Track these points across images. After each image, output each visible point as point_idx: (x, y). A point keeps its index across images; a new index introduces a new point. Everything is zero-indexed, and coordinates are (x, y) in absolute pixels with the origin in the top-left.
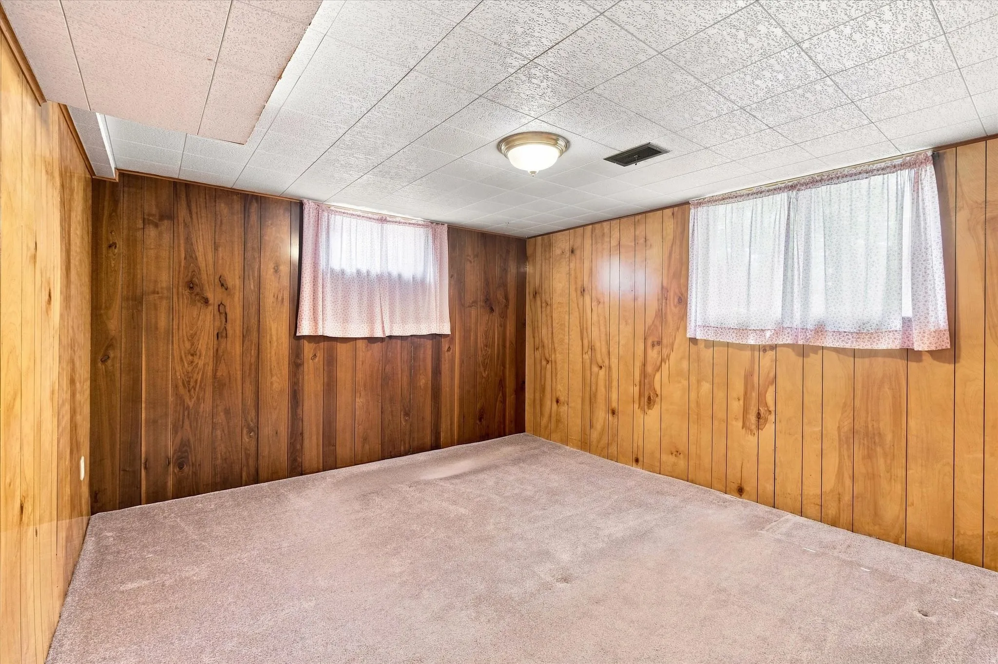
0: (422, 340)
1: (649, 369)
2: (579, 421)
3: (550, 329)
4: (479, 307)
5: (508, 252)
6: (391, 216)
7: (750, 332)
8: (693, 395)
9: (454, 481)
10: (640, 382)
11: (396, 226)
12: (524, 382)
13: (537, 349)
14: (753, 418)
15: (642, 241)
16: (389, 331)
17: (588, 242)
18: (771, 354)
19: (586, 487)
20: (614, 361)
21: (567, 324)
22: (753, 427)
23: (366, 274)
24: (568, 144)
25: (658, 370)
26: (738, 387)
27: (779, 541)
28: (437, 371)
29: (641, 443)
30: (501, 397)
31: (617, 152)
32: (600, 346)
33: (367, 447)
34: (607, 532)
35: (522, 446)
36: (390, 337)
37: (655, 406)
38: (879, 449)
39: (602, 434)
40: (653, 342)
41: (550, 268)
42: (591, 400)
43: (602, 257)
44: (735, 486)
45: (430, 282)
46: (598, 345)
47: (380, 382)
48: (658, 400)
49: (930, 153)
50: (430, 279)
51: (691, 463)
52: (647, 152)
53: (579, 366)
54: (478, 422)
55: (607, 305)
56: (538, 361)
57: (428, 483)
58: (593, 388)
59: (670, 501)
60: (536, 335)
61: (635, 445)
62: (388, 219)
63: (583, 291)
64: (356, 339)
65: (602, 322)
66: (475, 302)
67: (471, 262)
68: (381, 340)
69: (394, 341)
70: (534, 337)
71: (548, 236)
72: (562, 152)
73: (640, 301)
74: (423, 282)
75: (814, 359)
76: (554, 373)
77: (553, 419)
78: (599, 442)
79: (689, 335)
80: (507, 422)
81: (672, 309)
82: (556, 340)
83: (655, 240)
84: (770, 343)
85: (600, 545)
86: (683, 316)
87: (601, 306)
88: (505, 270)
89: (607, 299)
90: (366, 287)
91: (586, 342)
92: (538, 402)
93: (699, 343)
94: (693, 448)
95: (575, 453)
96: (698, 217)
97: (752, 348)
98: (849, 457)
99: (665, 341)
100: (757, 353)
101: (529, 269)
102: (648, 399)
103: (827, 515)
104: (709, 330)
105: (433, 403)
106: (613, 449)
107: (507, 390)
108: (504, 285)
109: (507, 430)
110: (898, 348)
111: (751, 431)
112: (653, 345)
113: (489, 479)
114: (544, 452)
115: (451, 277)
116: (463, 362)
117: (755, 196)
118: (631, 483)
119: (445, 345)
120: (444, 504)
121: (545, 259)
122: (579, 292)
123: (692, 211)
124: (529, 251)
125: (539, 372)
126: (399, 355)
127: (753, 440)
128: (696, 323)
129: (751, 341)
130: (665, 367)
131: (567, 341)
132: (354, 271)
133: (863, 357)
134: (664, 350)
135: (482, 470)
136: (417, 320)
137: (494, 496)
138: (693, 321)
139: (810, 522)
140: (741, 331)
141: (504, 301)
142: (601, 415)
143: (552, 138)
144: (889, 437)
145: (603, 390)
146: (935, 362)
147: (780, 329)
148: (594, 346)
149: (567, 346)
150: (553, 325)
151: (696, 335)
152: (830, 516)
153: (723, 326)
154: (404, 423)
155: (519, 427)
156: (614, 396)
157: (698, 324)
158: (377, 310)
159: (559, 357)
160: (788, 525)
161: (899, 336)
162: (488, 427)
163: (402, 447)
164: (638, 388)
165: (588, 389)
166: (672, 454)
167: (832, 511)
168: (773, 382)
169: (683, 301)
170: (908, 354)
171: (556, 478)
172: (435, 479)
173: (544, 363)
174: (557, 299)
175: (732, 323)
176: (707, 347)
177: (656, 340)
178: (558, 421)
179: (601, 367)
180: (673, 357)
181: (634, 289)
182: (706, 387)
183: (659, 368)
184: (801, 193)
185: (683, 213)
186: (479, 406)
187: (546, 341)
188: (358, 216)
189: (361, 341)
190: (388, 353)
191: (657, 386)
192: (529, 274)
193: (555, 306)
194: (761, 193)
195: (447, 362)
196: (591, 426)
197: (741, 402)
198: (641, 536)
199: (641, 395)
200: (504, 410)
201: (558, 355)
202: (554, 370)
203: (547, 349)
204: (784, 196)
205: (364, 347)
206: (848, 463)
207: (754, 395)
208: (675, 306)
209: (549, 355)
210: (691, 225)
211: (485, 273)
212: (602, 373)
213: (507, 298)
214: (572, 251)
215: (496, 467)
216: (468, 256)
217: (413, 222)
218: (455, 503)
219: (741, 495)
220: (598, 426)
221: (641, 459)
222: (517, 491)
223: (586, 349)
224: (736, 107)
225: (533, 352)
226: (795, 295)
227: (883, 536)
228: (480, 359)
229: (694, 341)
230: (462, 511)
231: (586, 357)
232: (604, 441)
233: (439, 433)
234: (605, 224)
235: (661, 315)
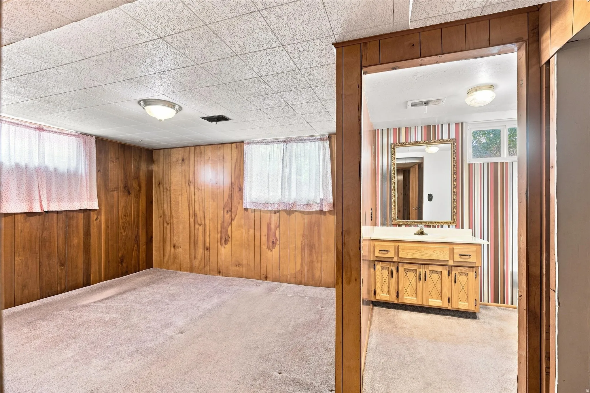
0: (75, 213)
1: (225, 225)
2: (187, 256)
3: (169, 205)
4: (119, 191)
5: (140, 157)
6: (46, 126)
7: (269, 205)
8: (246, 236)
9: (105, 302)
10: (221, 231)
11: (52, 134)
12: (152, 237)
13: (161, 216)
14: (271, 244)
15: (221, 158)
16: (46, 207)
17: (192, 156)
18: (277, 214)
19: (192, 290)
20: (207, 221)
21: (180, 202)
22: (271, 248)
23: (24, 167)
24: (181, 109)
25: (230, 225)
26: (265, 230)
27: (280, 294)
28: (87, 234)
29: (221, 264)
30: (136, 247)
31: (207, 116)
32: (199, 213)
33: (26, 292)
34: (203, 307)
35: (152, 275)
36: (47, 212)
37: (229, 243)
38: (314, 250)
39: (200, 262)
40: (227, 210)
41: (169, 169)
42: (194, 243)
43: (201, 164)
44: (263, 276)
45: (81, 173)
46: (198, 213)
47: (38, 244)
48: (230, 240)
49: (328, 136)
50: (82, 170)
51: (245, 269)
52: (222, 118)
53: (187, 226)
54: (120, 265)
55: (203, 191)
56: (161, 224)
57: (85, 306)
58: (196, 236)
59: (235, 288)
60: (160, 208)
61: (219, 265)
62: (45, 128)
63: (190, 183)
64: (15, 214)
65: (201, 201)
66: (117, 188)
67: (113, 162)
68: (39, 214)
69: (50, 214)
70: (159, 209)
71: (167, 149)
72: (177, 112)
73: (221, 189)
74: (76, 174)
75: (293, 216)
76: (172, 230)
77: (172, 257)
78: (199, 266)
79: (244, 207)
80: (141, 263)
81: (237, 194)
82: (173, 211)
83: (228, 158)
84: (277, 209)
85: (200, 314)
86: (241, 198)
87: (200, 192)
88: (138, 169)
89: (203, 188)
90: (24, 176)
91: (191, 212)
92: (161, 248)
93: (248, 210)
94: (246, 262)
95: (185, 274)
96: (248, 149)
97: (270, 211)
98: (305, 255)
99: (233, 210)
100: (272, 214)
101: (155, 168)
102: (225, 240)
103: (298, 281)
104: (252, 204)
105: (84, 256)
106: (207, 269)
107: (141, 242)
108: (137, 178)
109: (141, 267)
110: (319, 210)
111: (270, 249)
112: (227, 212)
113: (131, 296)
114: (166, 277)
115: (98, 171)
116: (108, 227)
117: (271, 143)
118: (216, 284)
119: (94, 216)
120: (99, 315)
121: (166, 163)
122: (187, 185)
123: (245, 146)
124: (155, 157)
125: (162, 231)
126: (55, 225)
127: (271, 253)
128: (247, 201)
129: (270, 208)
130: (233, 223)
131: (180, 211)
132: (13, 164)
133: (309, 214)
134: (233, 214)
135: (125, 292)
136: (71, 200)
137: (135, 304)
138: (245, 200)
139: (292, 285)
140: (266, 204)
141: (138, 188)
142: (200, 251)
143: (172, 105)
144: (317, 245)
145: (202, 238)
146: (330, 215)
147: (280, 204)
148: (196, 213)
149: (180, 214)
150: (172, 202)
151: (247, 206)
152: (299, 281)
153: (258, 202)
154: (60, 271)
155: (149, 265)
156: (208, 240)
157: (248, 201)
158: (36, 193)
159: (175, 220)
160: (284, 288)
161: (319, 205)
162: (127, 267)
163: (58, 288)
164: (220, 234)
165: (193, 238)
166: (236, 266)
167: (299, 279)
168: (278, 227)
169: (241, 189)
170: (322, 212)
171: (174, 288)
172: (90, 303)
173: (165, 225)
174: (173, 187)
175: (262, 201)
176: (252, 212)
177: (228, 209)
178: (175, 258)
179: (200, 225)
180: (236, 217)
181: (217, 183)
182: (251, 231)
183: (230, 224)
184: (288, 144)
185: (241, 146)
186: (120, 254)
187: (166, 212)
188: (16, 124)
189: (20, 215)
190: (45, 224)
191: (229, 233)
192: (155, 171)
193: (172, 191)
194: (273, 142)
195: (95, 227)
196: (195, 257)
197: (266, 236)
198: (220, 305)
199: (221, 238)
200: (139, 256)
201: (174, 219)
202: (172, 229)
203: (167, 217)
204: (282, 144)
205: (22, 220)
206: (304, 258)
207: (271, 233)
208: (238, 193)
209: (169, 220)
210: (245, 153)
211: (124, 169)
212: (201, 228)
213: (140, 186)
214: (183, 160)
215: (135, 289)
216: (111, 158)
217: (67, 132)
218: (107, 313)
219: (266, 280)
220: (199, 257)
221: (222, 271)
222: (150, 299)
223: (191, 216)
224: (258, 109)
225: (158, 218)
226: (286, 188)
227: (315, 285)
228: (121, 224)
229: (246, 209)
230: (114, 316)
231: (192, 220)
232: (202, 265)
233: (90, 275)
234: (202, 147)
235: (231, 197)
